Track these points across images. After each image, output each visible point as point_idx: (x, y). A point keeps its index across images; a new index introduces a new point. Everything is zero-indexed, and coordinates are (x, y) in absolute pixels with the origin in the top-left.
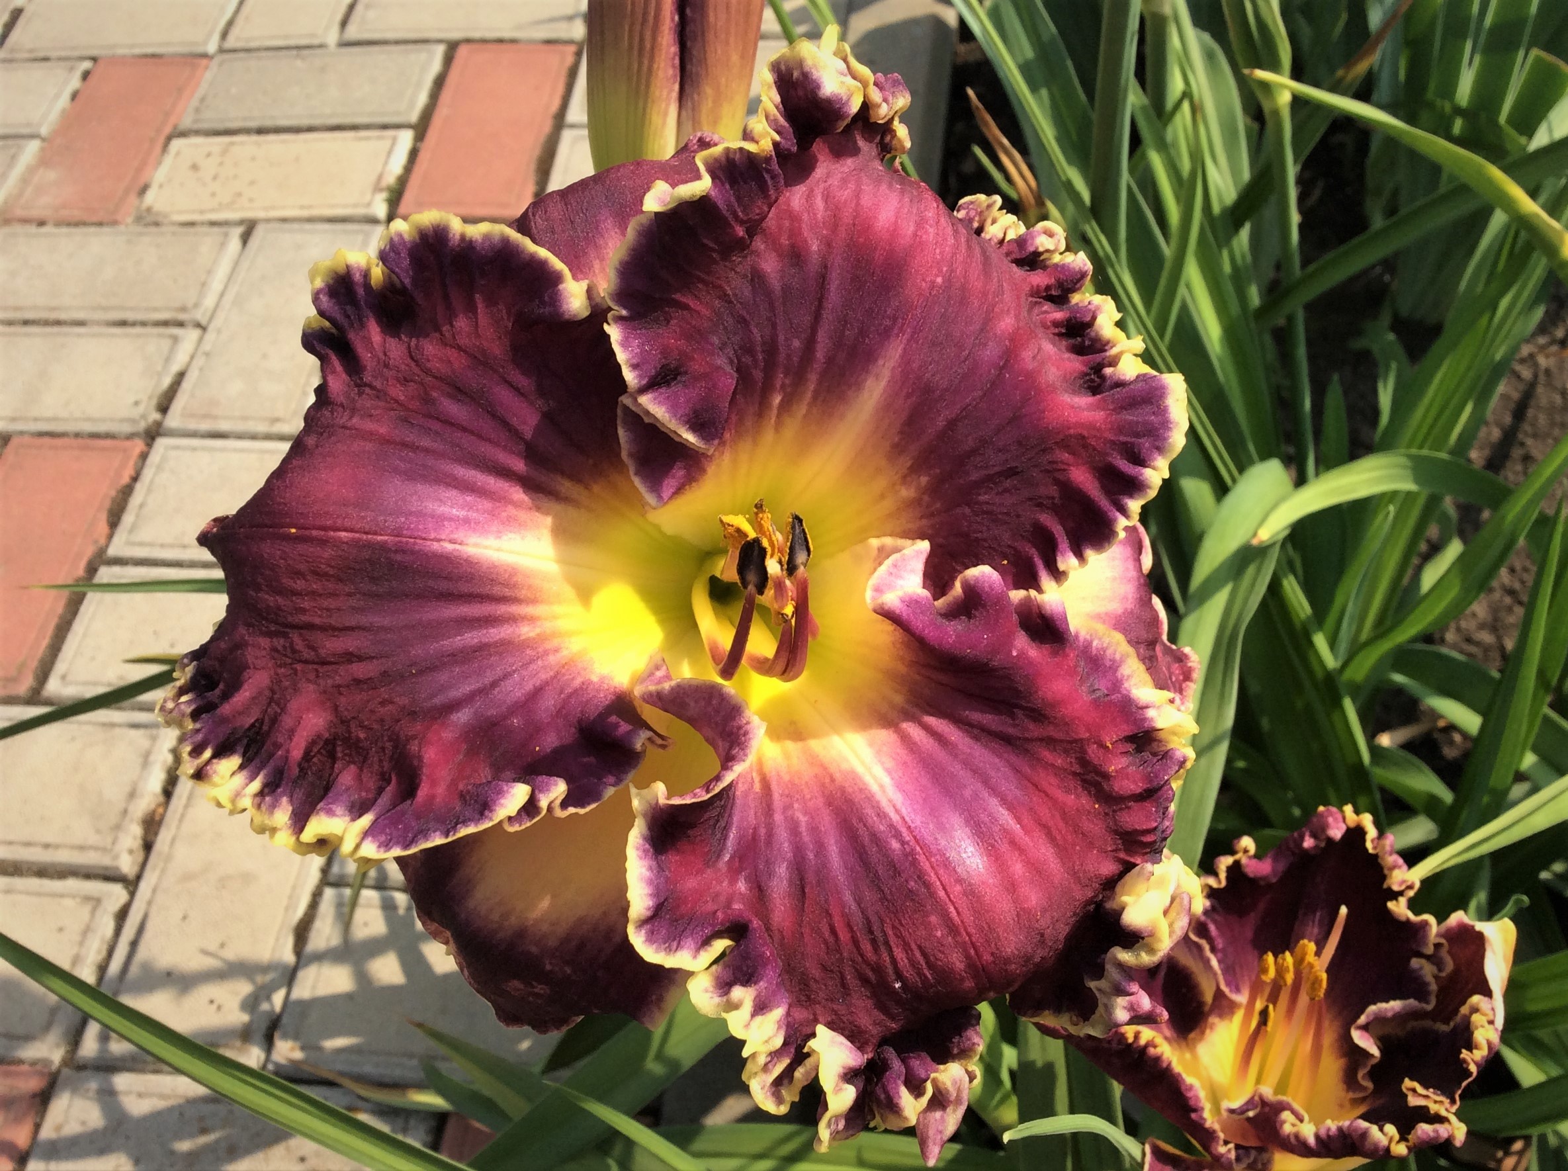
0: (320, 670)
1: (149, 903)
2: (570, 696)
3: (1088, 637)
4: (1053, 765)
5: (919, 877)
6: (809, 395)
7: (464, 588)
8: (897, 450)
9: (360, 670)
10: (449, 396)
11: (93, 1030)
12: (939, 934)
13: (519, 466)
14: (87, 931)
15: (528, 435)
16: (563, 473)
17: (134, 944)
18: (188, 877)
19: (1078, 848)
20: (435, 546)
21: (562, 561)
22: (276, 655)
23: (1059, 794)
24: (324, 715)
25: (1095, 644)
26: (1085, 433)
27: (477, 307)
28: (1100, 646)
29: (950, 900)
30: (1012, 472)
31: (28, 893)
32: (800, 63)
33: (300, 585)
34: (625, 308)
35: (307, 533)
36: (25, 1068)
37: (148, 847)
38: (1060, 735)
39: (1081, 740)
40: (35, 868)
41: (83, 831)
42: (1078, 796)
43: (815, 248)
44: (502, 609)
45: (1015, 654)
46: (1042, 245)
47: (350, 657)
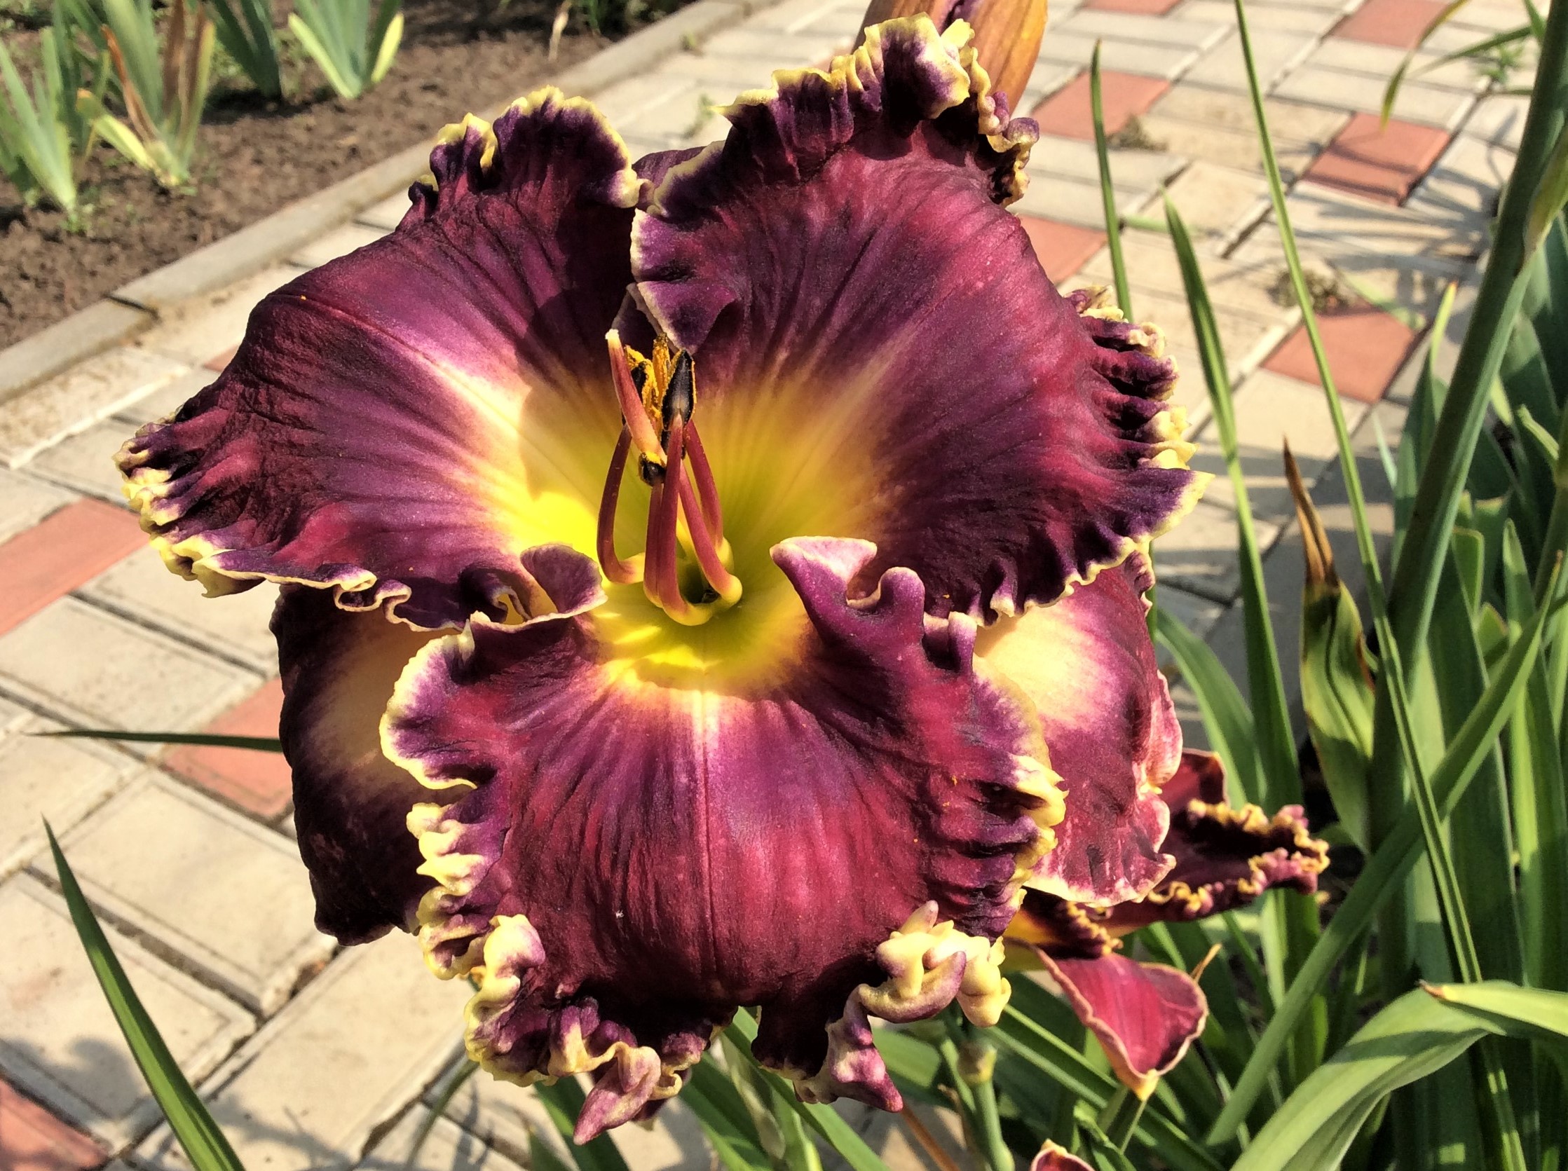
0: (268, 424)
1: (268, 1043)
2: (472, 550)
3: (997, 693)
4: (890, 783)
5: (689, 815)
6: (812, 362)
7: (420, 405)
8: (882, 450)
9: (297, 435)
10: (489, 243)
11: (162, 1132)
12: (681, 877)
13: (522, 327)
14: (204, 1044)
15: (541, 303)
16: (560, 357)
17: (235, 1075)
18: (311, 1036)
19: (877, 875)
20: (410, 355)
21: (523, 433)
22: (242, 401)
23: (882, 814)
24: (250, 462)
25: (1001, 701)
26: (1081, 491)
27: (545, 176)
28: (1004, 706)
29: (708, 850)
30: (988, 506)
31: (177, 987)
32: (913, 35)
33: (287, 344)
34: (667, 209)
35: (313, 303)
36: (89, 1141)
37: (294, 993)
38: (907, 753)
39: (928, 765)
40: (195, 969)
41: (249, 956)
42: (902, 825)
43: (866, 216)
44: (448, 444)
45: (900, 658)
46: (1134, 337)
47: (296, 422)
